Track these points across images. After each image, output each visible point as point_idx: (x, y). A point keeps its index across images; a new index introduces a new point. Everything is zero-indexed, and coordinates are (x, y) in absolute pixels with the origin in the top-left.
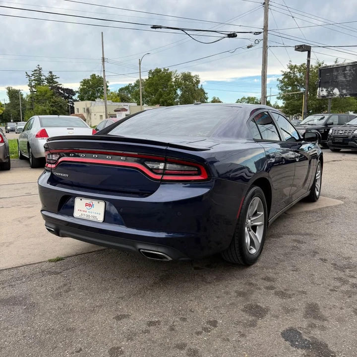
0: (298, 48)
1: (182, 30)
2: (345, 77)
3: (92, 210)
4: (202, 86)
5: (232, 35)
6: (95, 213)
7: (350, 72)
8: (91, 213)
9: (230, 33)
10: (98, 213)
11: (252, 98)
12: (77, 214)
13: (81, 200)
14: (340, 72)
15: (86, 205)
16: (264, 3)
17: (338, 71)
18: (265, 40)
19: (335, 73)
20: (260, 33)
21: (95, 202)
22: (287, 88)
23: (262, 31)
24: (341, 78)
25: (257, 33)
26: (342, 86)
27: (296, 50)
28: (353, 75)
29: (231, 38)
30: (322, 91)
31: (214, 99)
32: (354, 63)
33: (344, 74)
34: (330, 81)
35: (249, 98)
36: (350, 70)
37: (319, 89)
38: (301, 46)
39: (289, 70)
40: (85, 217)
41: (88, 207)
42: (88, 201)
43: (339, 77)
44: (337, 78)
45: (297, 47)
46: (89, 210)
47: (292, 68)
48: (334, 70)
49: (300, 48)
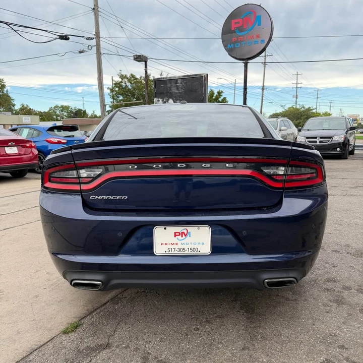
0: (137, 58)
1: (7, 24)
2: (178, 89)
3: (188, 239)
4: (7, 91)
5: (64, 38)
6: (195, 244)
7: (181, 85)
8: (187, 244)
9: (61, 35)
10: (199, 243)
11: (66, 106)
12: (159, 249)
13: (165, 229)
14: (173, 84)
15: (175, 236)
16: (94, 9)
17: (171, 83)
18: (98, 45)
19: (169, 85)
20: (92, 39)
21: (192, 229)
22: (118, 97)
23: (94, 37)
24: (174, 90)
25: (89, 39)
26: (175, 97)
27: (135, 59)
28: (184, 87)
29: (63, 40)
30: (158, 101)
31: (23, 106)
32: (184, 76)
33: (177, 86)
34: (165, 92)
35: (62, 106)
36: (181, 83)
37: (155, 99)
38: (140, 56)
39: (120, 80)
40: (176, 253)
41: (180, 237)
42: (179, 229)
43: (172, 89)
44: (170, 89)
45: (135, 57)
46: (183, 242)
47: (123, 77)
48: (168, 82)
49: (139, 58)
